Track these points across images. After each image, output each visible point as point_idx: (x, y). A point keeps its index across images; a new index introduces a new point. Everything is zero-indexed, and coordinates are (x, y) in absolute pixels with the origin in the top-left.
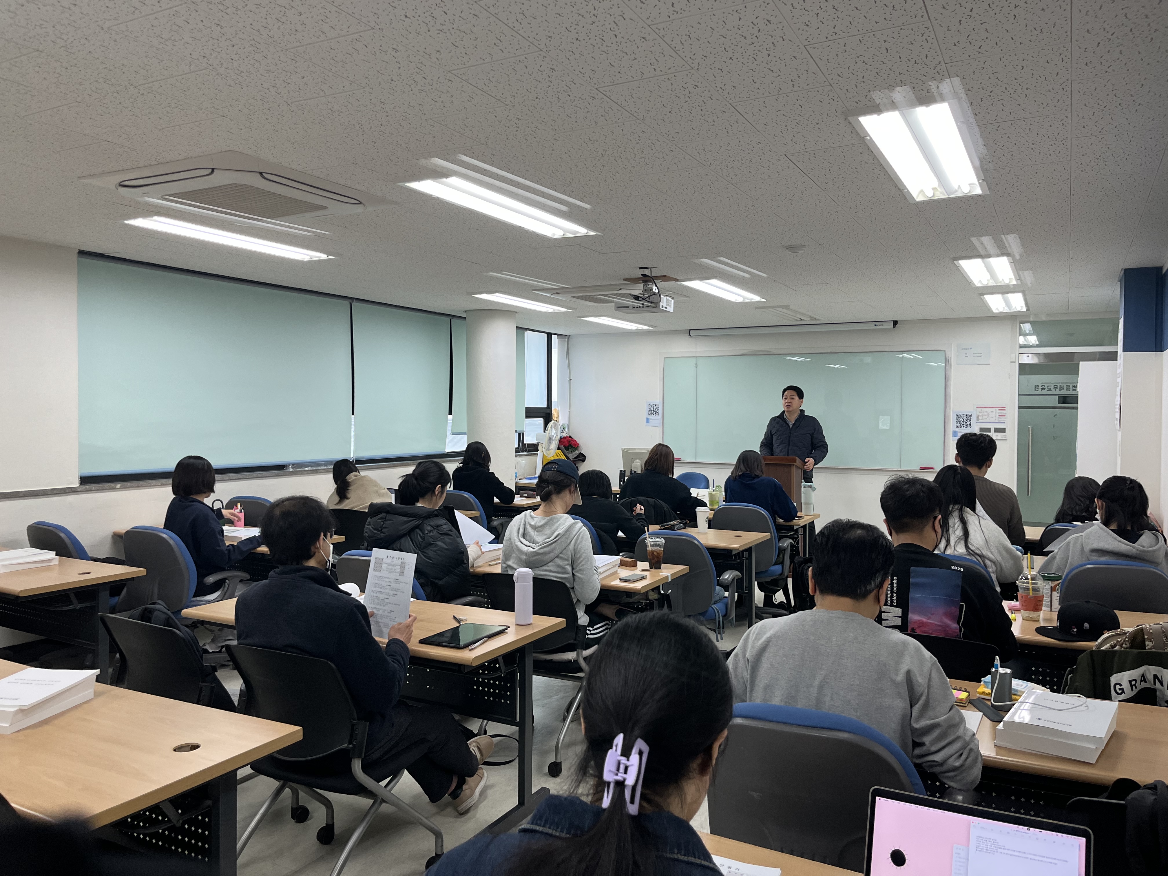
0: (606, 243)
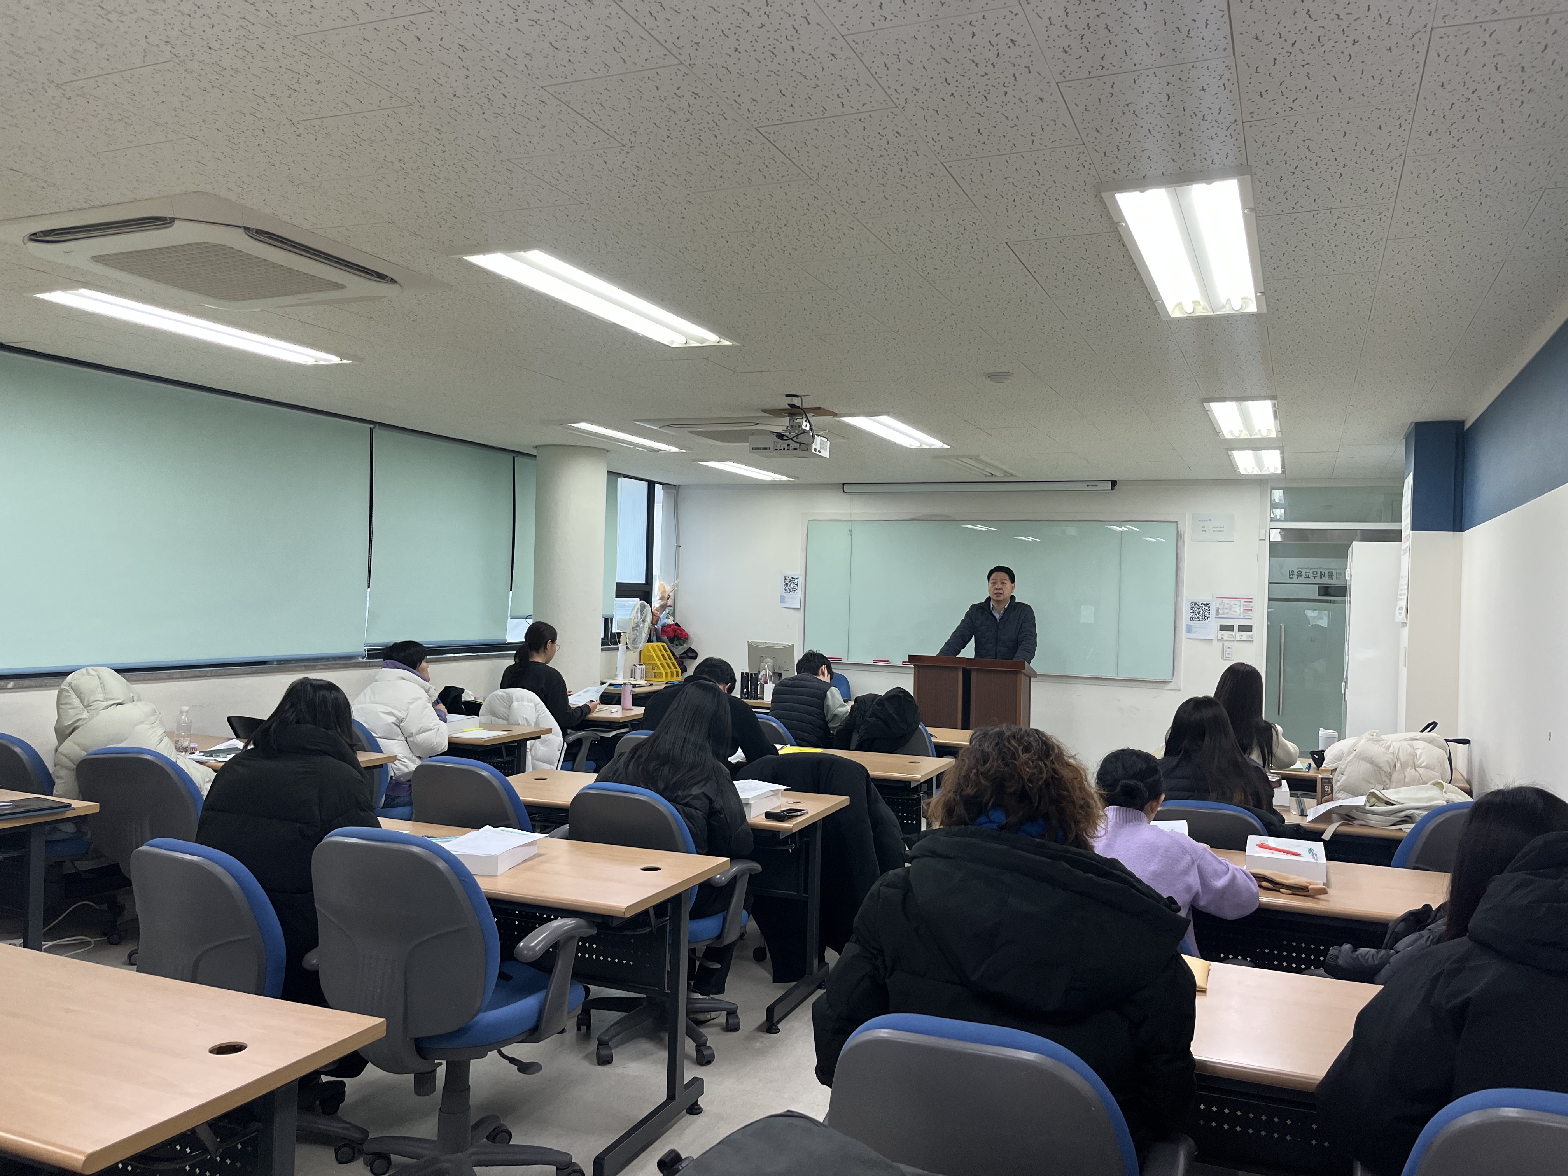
0: (744, 358)
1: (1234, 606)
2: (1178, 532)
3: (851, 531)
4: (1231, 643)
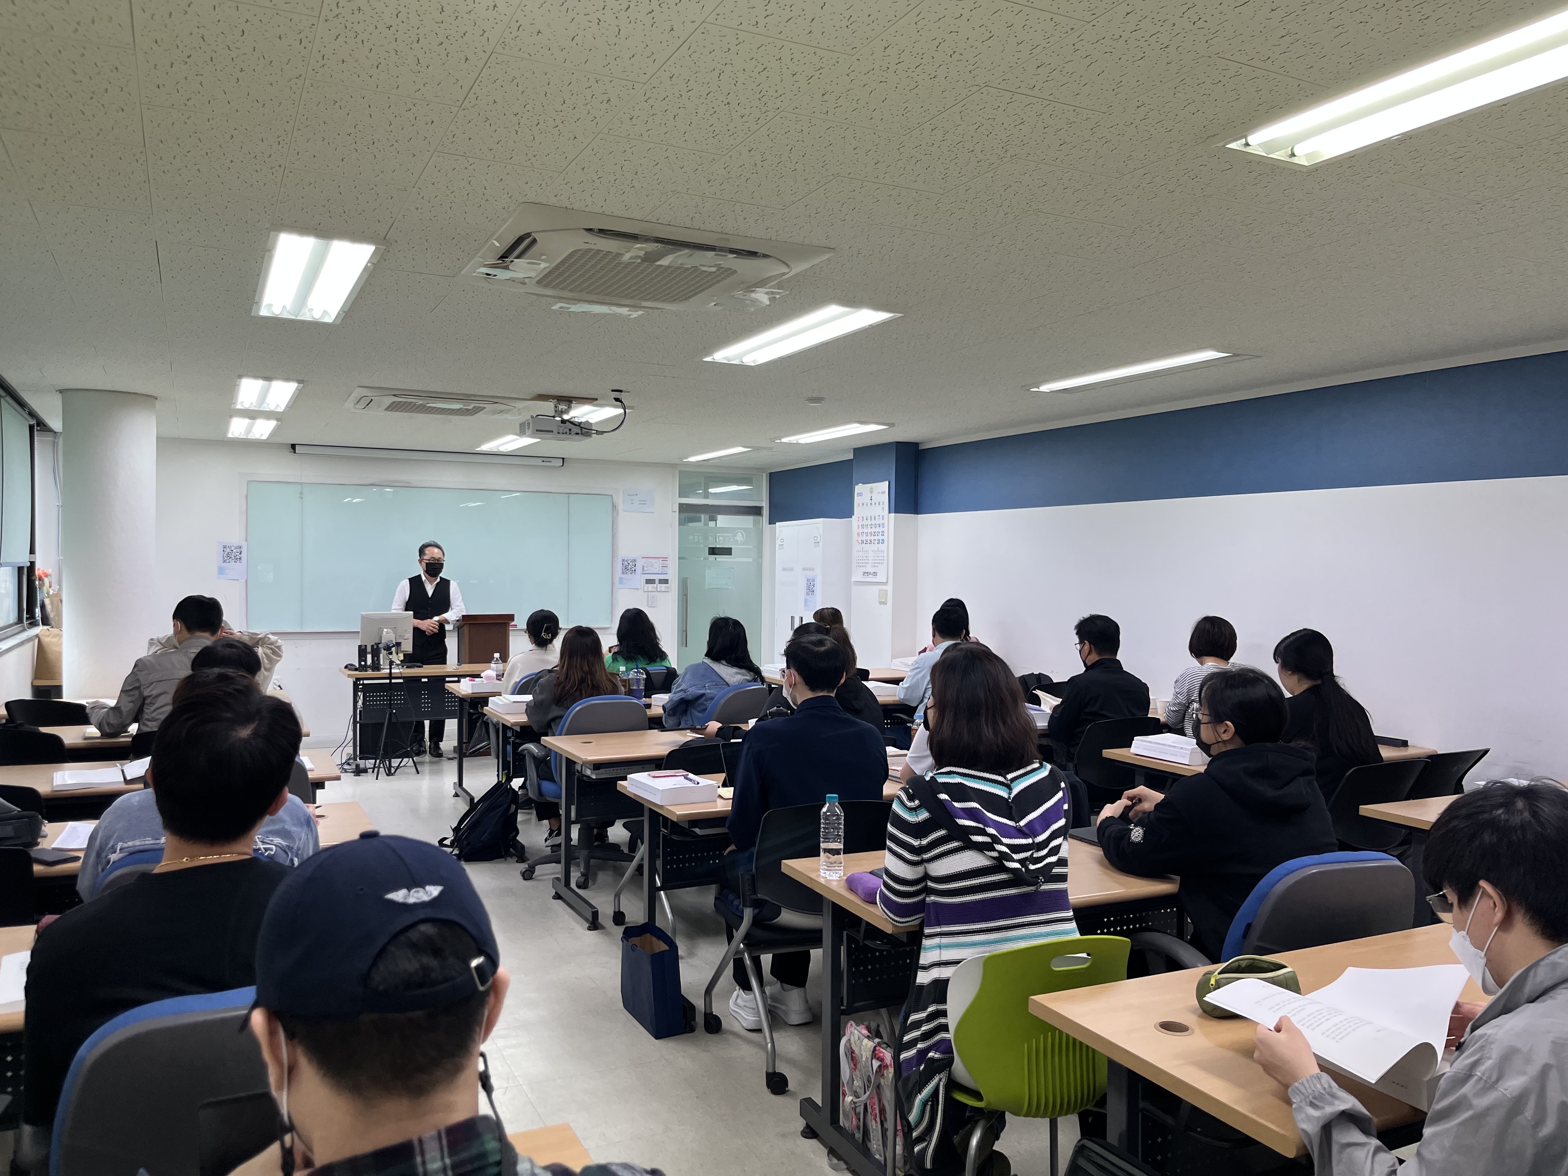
1: (655, 564)
2: (613, 504)
3: (301, 493)
4: (654, 593)
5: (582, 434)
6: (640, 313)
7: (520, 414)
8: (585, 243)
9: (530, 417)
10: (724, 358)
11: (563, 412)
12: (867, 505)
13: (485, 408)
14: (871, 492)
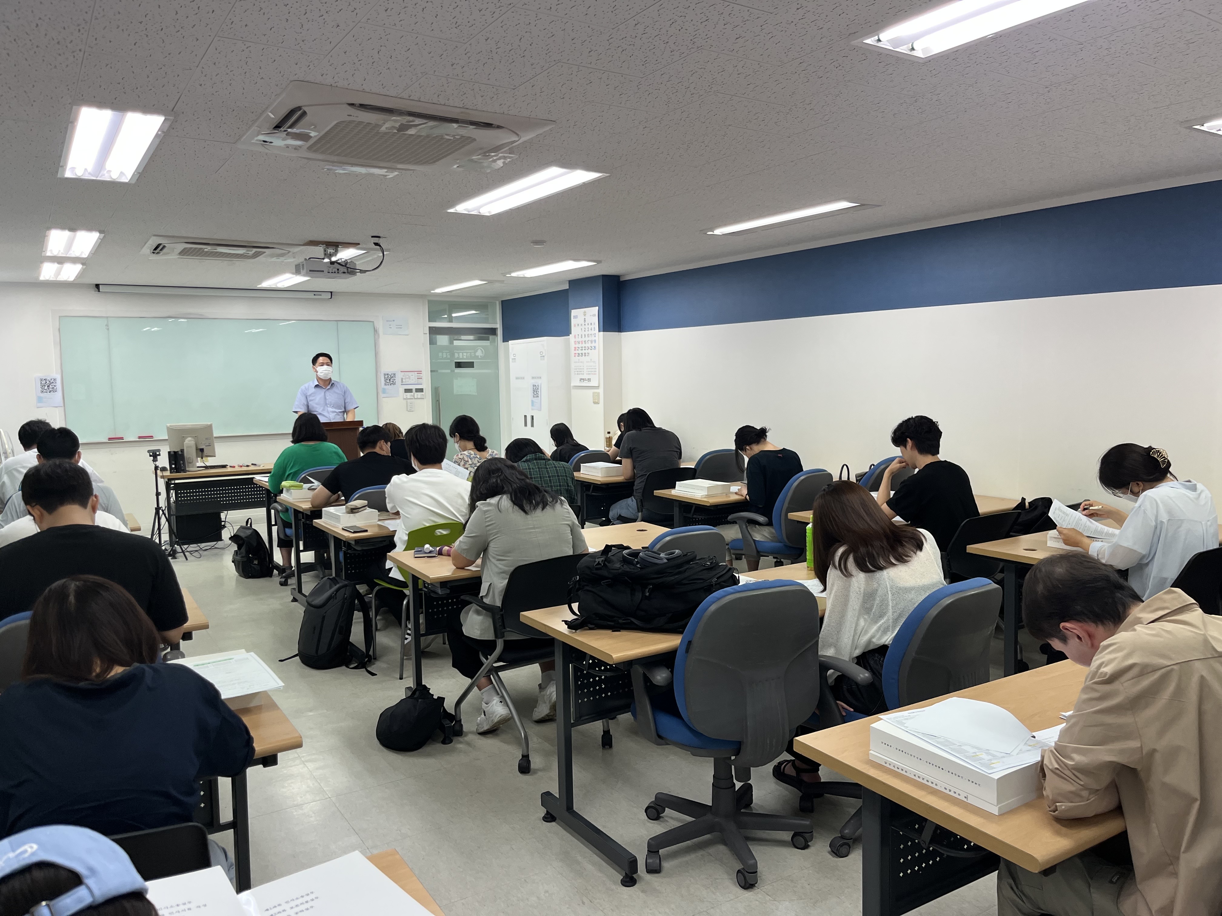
1: (411, 377)
2: (375, 329)
3: (107, 327)
4: (412, 400)
5: (348, 273)
6: (396, 173)
7: (294, 258)
8: (348, 115)
9: (303, 260)
10: (465, 210)
11: (331, 255)
12: (581, 325)
13: (265, 252)
14: (585, 315)
